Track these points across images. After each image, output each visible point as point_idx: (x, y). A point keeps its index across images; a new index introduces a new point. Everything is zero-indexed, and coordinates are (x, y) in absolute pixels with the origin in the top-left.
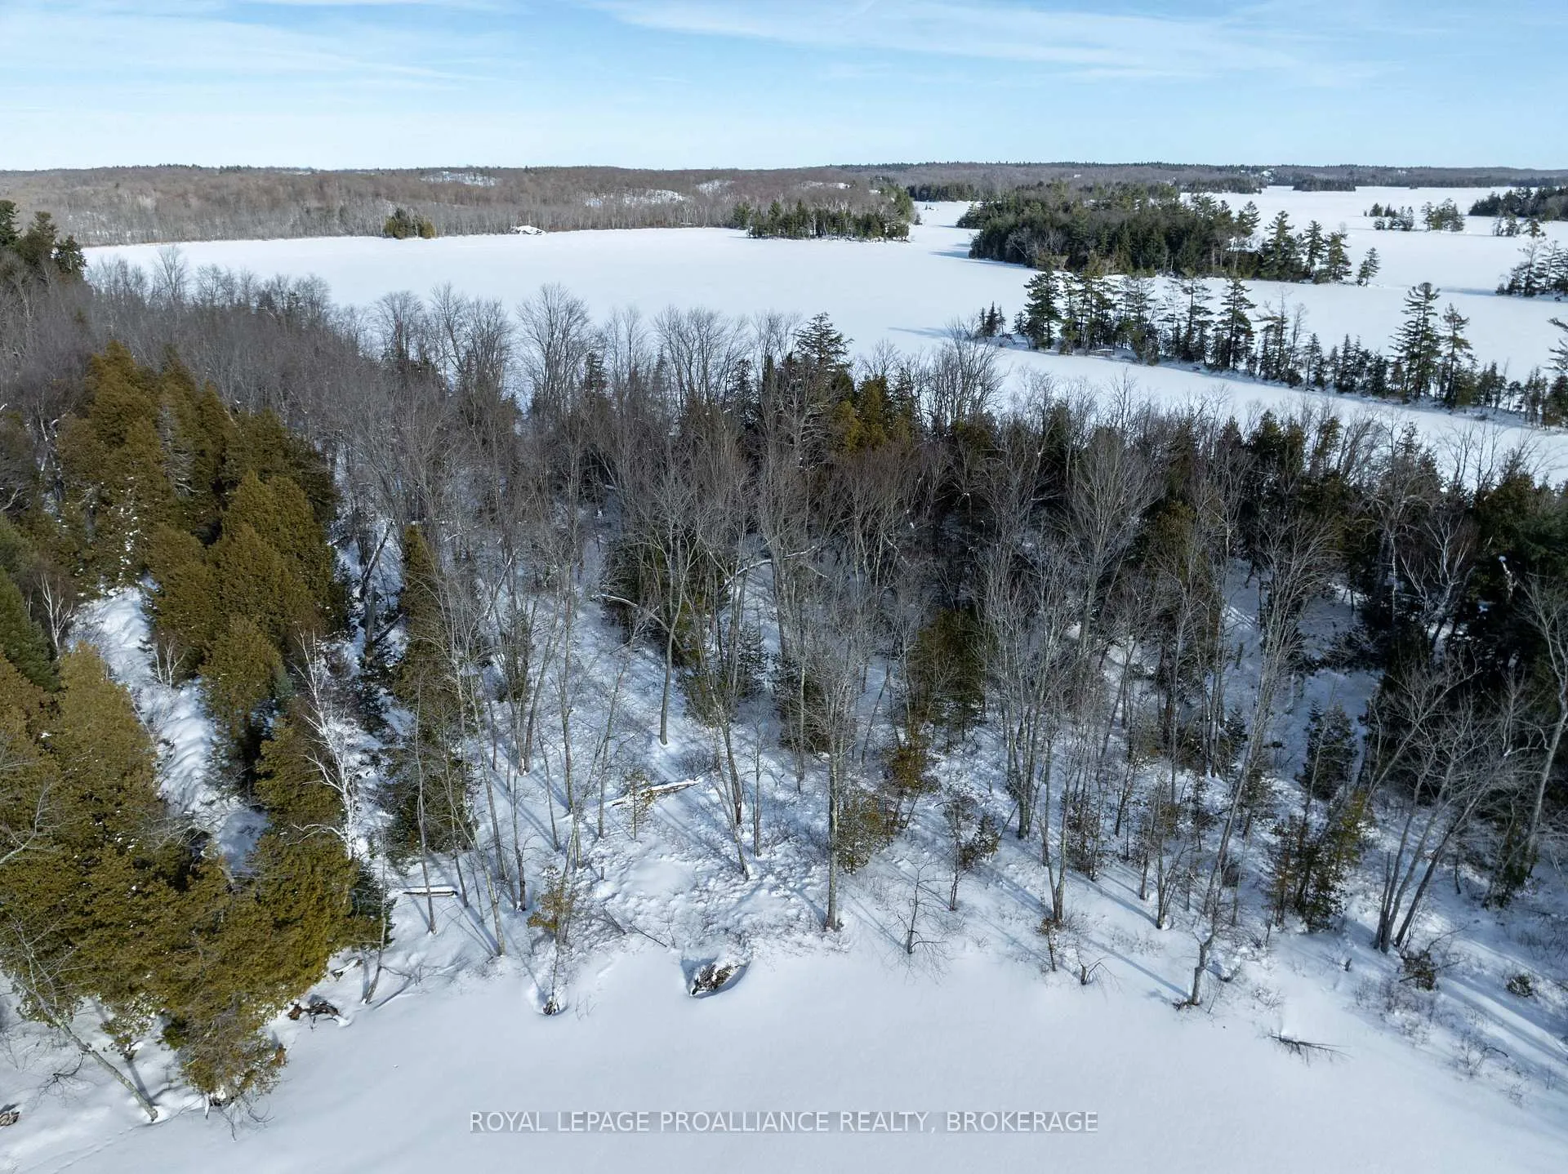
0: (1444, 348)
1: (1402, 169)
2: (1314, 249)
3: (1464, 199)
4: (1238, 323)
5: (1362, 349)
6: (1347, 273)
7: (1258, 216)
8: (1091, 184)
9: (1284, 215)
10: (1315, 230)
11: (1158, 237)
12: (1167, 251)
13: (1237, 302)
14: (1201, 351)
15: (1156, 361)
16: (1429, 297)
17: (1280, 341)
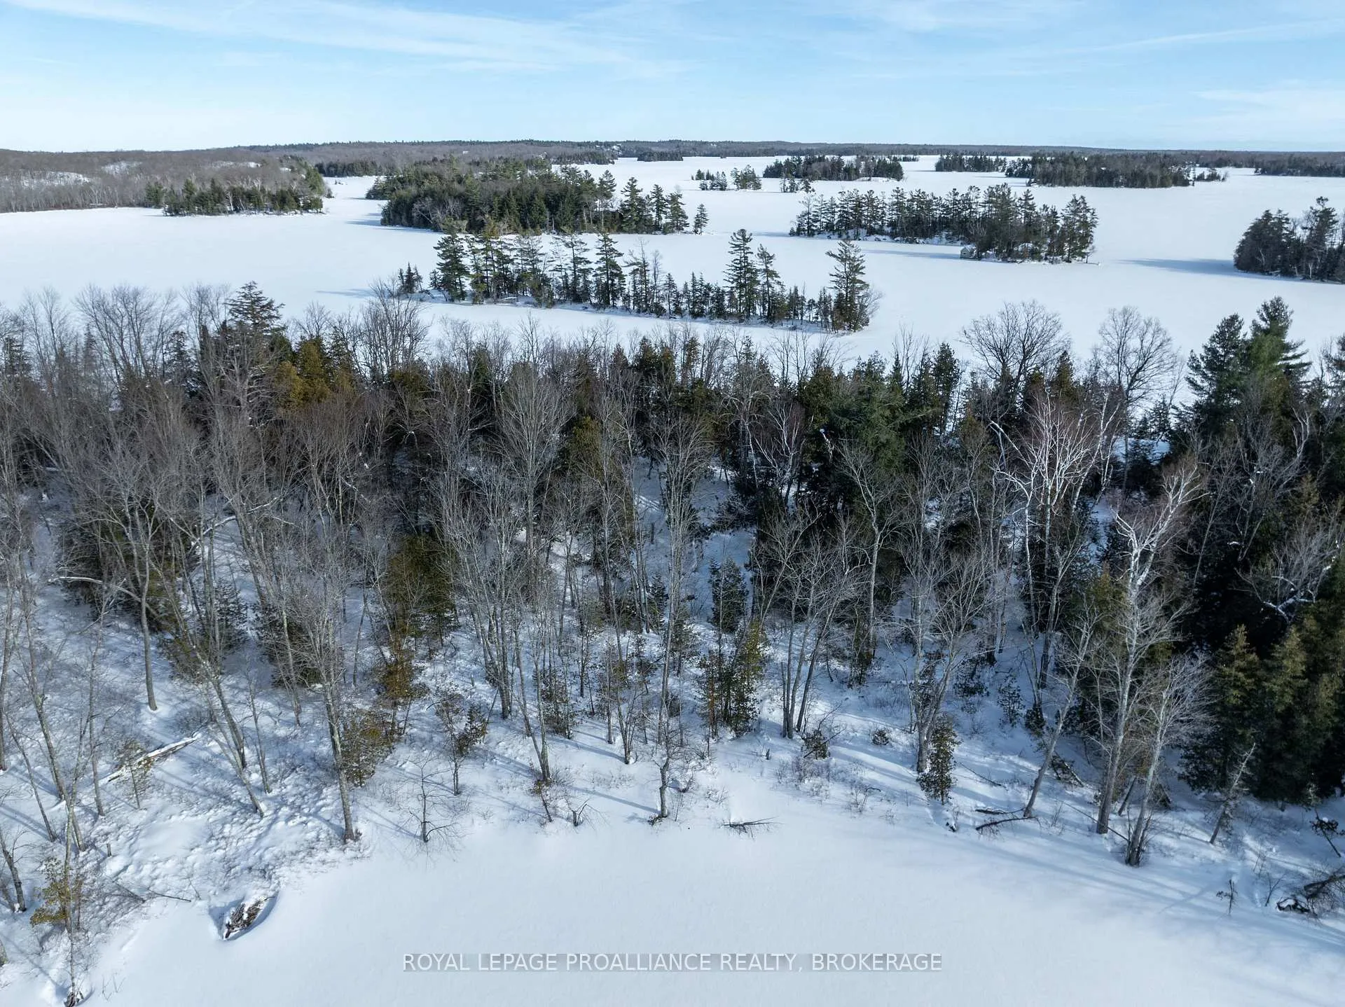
0: (761, 278)
1: (713, 143)
2: (660, 207)
3: (759, 165)
4: (611, 268)
5: (705, 283)
6: (686, 225)
7: (615, 182)
8: (478, 159)
9: (633, 180)
10: (658, 191)
11: (539, 202)
12: (548, 213)
13: (608, 253)
14: (585, 294)
15: (552, 303)
16: (746, 240)
17: (645, 282)
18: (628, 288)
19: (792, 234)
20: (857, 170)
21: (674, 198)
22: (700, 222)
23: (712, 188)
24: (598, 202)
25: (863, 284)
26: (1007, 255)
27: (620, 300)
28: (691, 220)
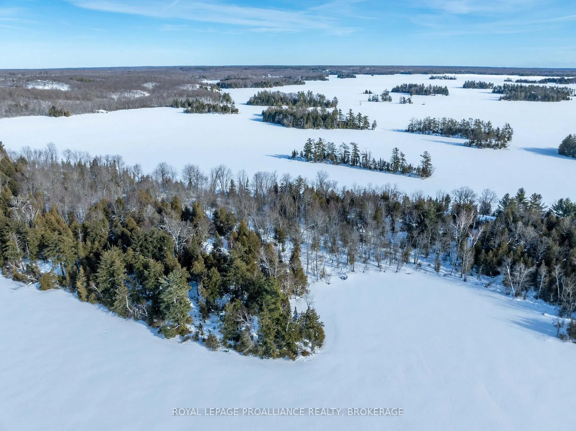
4: (356, 155)
5: (384, 161)
10: (359, 115)
14: (348, 161)
15: (338, 164)
16: (397, 150)
17: (366, 160)
18: (361, 160)
19: (406, 131)
20: (430, 91)
21: (365, 118)
22: (374, 126)
23: (372, 101)
24: (338, 117)
25: (430, 164)
26: (479, 146)
27: (358, 164)
28: (371, 125)
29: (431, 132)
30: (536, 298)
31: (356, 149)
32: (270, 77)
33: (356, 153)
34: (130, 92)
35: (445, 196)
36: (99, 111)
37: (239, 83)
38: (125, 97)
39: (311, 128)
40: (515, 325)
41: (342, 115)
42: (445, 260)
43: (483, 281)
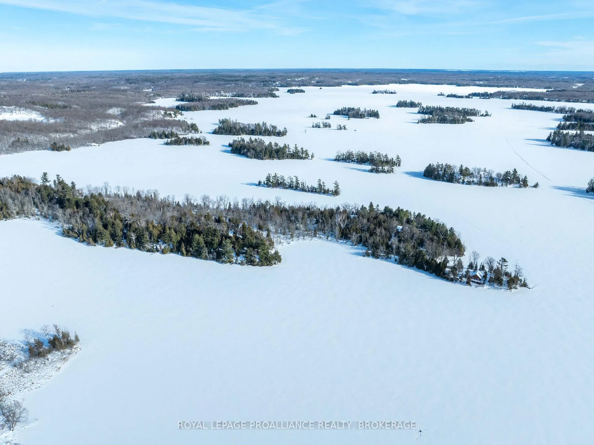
5: (314, 187)
14: (293, 187)
15: (287, 188)
16: (320, 180)
17: (303, 186)
18: (300, 186)
19: (335, 160)
20: (364, 115)
21: (306, 151)
22: (312, 157)
23: (316, 127)
24: (287, 150)
25: (339, 188)
26: (377, 171)
27: (299, 189)
28: (310, 156)
29: (350, 161)
30: (362, 246)
31: (297, 180)
32: (223, 94)
33: (297, 182)
34: (105, 122)
35: (337, 206)
36: (92, 144)
37: (197, 106)
38: (101, 127)
39: (268, 159)
40: (350, 254)
41: (290, 148)
42: (332, 235)
43: (345, 241)
